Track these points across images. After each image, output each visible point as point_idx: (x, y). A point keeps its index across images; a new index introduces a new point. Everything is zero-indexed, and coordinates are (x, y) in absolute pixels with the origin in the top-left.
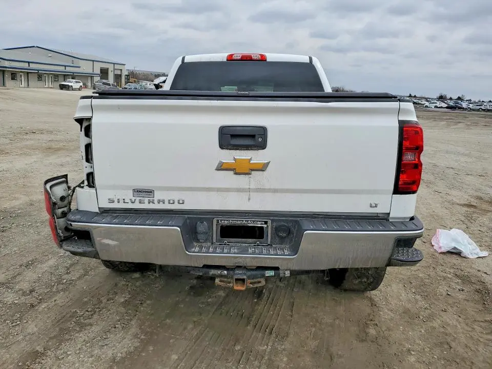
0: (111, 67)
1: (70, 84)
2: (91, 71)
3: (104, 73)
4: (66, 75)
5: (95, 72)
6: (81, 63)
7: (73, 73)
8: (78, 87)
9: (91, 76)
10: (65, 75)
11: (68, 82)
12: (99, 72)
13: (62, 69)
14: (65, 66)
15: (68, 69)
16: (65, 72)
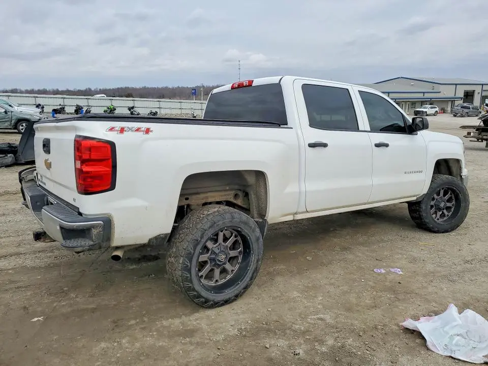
0: (478, 89)
1: (424, 110)
2: (452, 95)
3: (469, 96)
4: (424, 101)
5: (457, 96)
6: (442, 88)
7: (431, 99)
8: (433, 112)
9: (452, 101)
10: (422, 102)
11: (424, 108)
12: (462, 96)
13: (421, 95)
14: (424, 93)
15: (427, 95)
16: (424, 99)
